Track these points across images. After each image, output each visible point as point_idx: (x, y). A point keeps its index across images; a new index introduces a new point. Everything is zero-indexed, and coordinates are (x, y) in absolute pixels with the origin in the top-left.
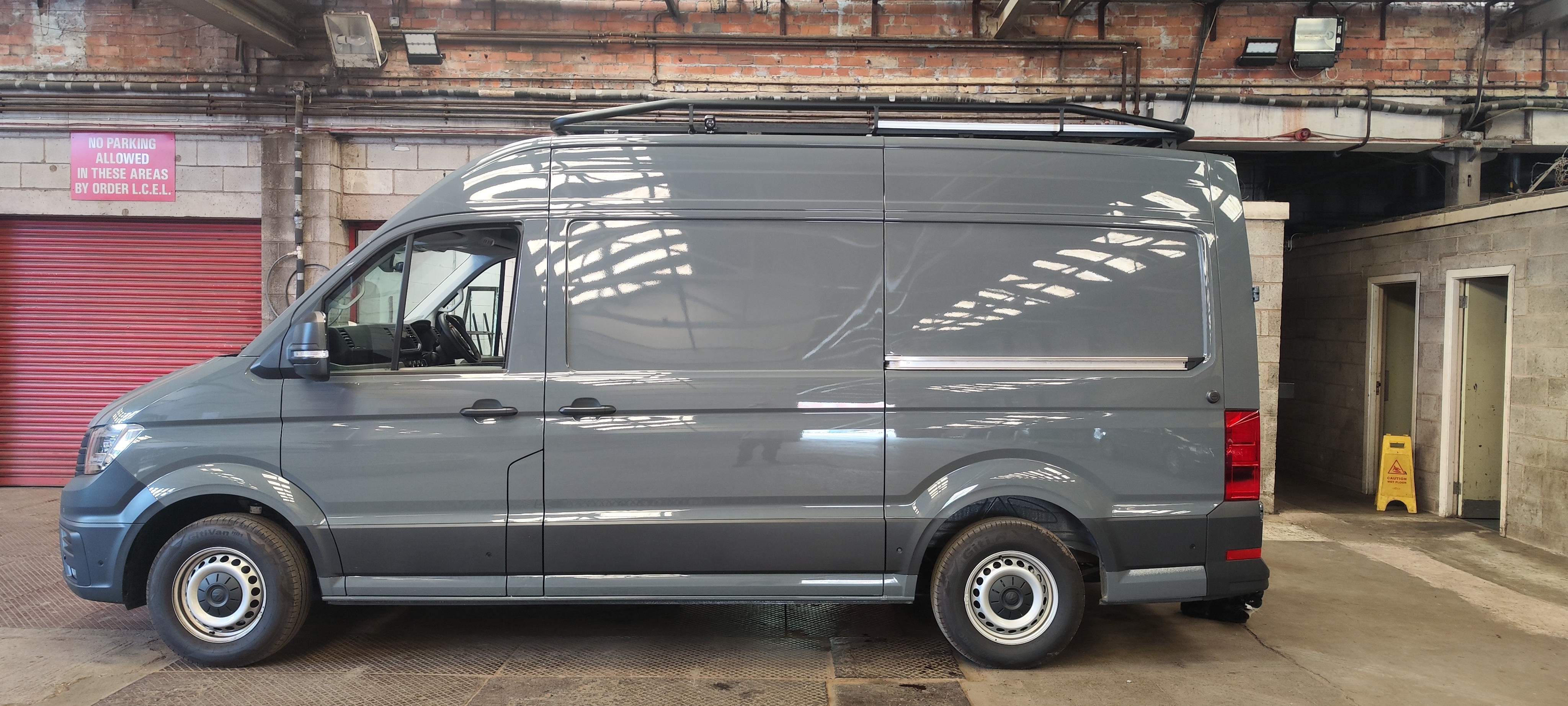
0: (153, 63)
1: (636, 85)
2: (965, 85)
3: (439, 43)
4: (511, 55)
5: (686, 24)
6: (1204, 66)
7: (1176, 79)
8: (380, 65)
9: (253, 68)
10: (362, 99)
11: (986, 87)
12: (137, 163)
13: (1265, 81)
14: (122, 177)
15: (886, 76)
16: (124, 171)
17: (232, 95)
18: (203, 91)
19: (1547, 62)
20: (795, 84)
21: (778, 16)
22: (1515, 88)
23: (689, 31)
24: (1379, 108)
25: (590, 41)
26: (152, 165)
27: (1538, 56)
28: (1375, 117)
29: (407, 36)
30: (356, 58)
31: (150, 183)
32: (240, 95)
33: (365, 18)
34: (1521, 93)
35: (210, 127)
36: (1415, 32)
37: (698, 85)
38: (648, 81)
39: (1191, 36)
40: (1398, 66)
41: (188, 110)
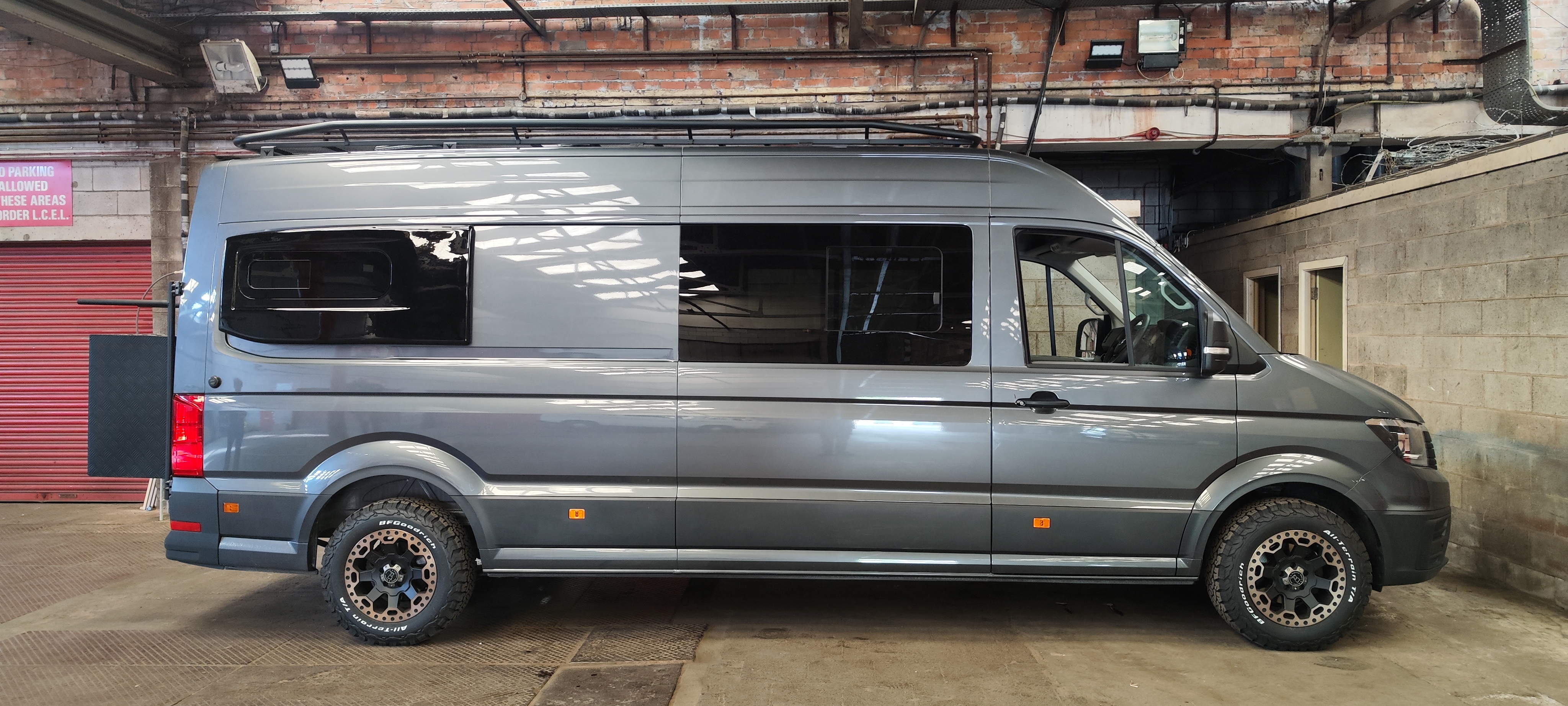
0: (48, 95)
1: (506, 102)
2: (823, 95)
3: (314, 68)
4: (387, 78)
5: (553, 42)
6: (1054, 70)
7: (1028, 83)
8: (259, 89)
9: (142, 96)
10: (246, 123)
11: (843, 97)
12: (37, 190)
13: (1115, 83)
14: (23, 204)
15: (747, 88)
16: (25, 198)
17: (123, 123)
18: (95, 119)
19: (1392, 56)
20: (660, 98)
21: (641, 32)
22: (1361, 82)
23: (556, 48)
24: (1226, 106)
25: (460, 61)
26: (50, 192)
27: (1383, 50)
28: (1223, 113)
29: (283, 62)
30: (235, 84)
31: (49, 208)
32: (130, 123)
33: (240, 46)
34: (1367, 87)
35: (103, 153)
36: (1260, 31)
37: (566, 101)
38: (516, 98)
39: (1042, 41)
40: (1244, 64)
41: (81, 138)
